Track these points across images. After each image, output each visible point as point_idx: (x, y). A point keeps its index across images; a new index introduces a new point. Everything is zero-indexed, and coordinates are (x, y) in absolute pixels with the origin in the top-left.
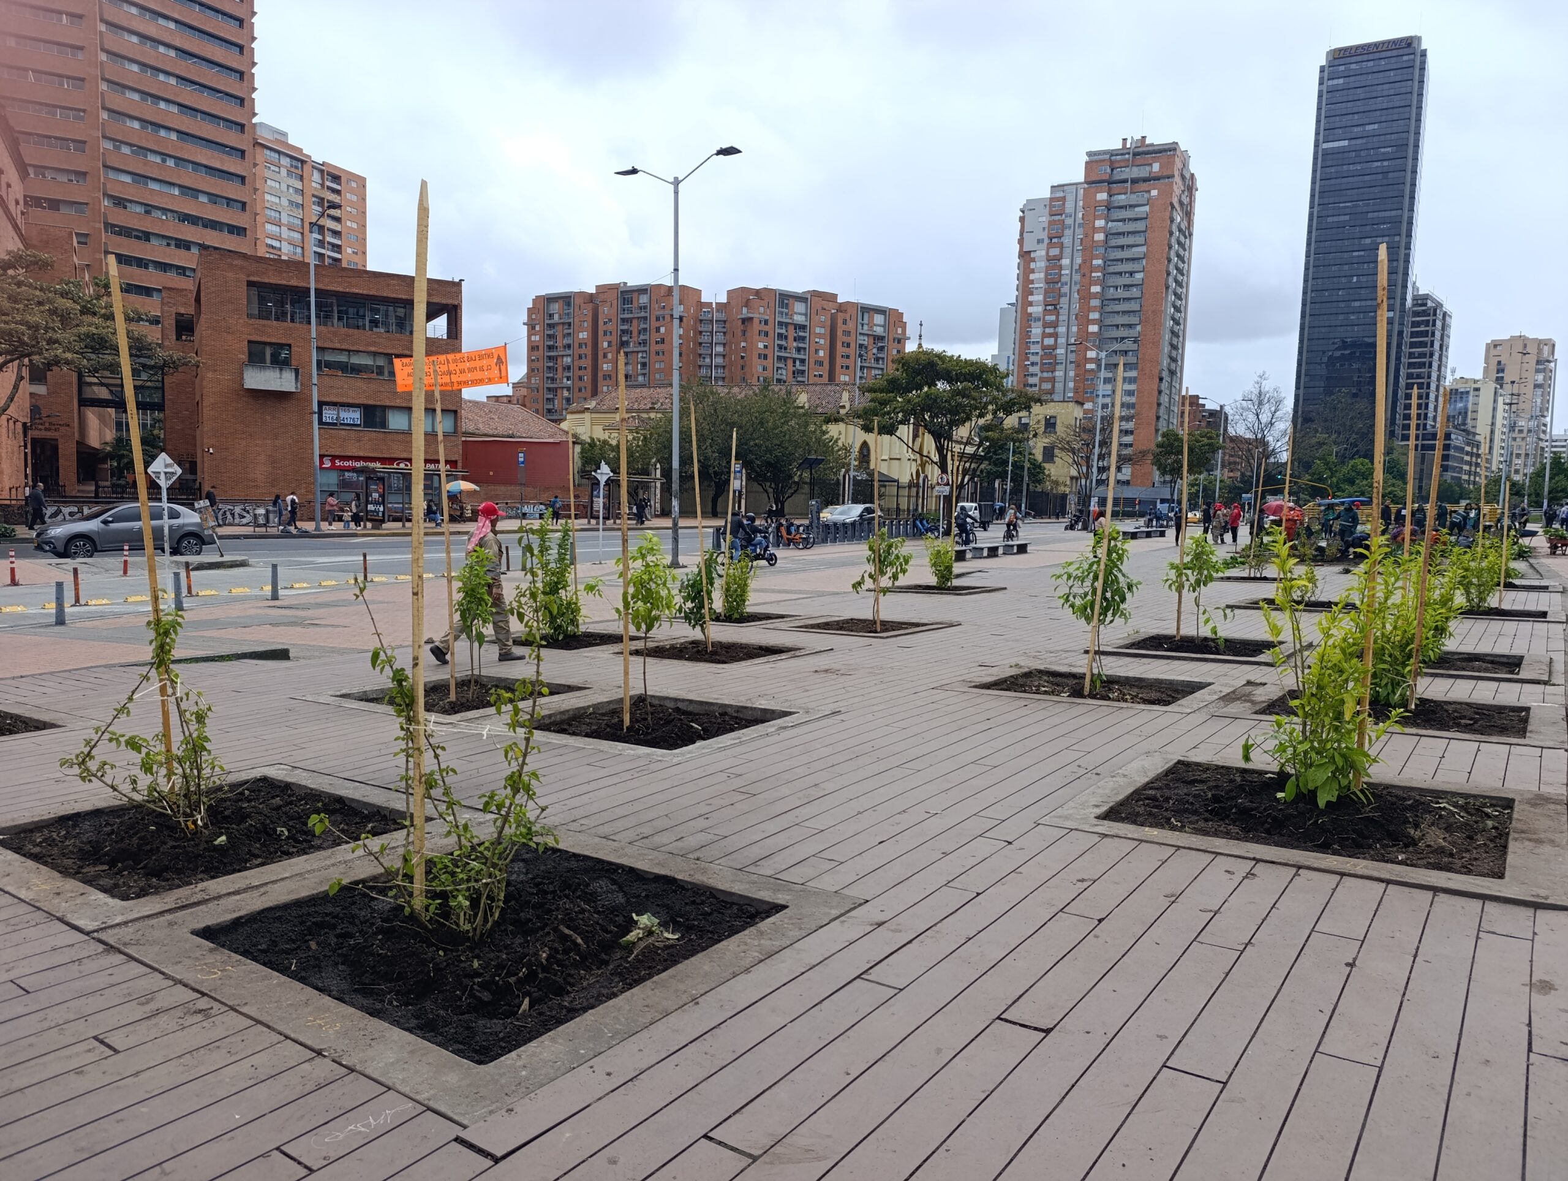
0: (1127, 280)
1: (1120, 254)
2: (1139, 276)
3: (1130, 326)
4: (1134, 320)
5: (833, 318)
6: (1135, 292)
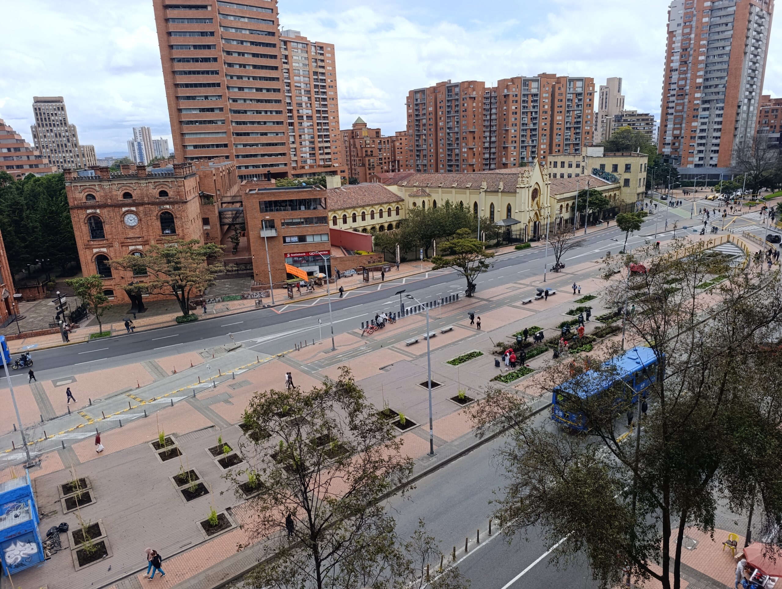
2: (728, 49)
3: (722, 78)
4: (724, 74)
5: (553, 87)
6: (725, 58)
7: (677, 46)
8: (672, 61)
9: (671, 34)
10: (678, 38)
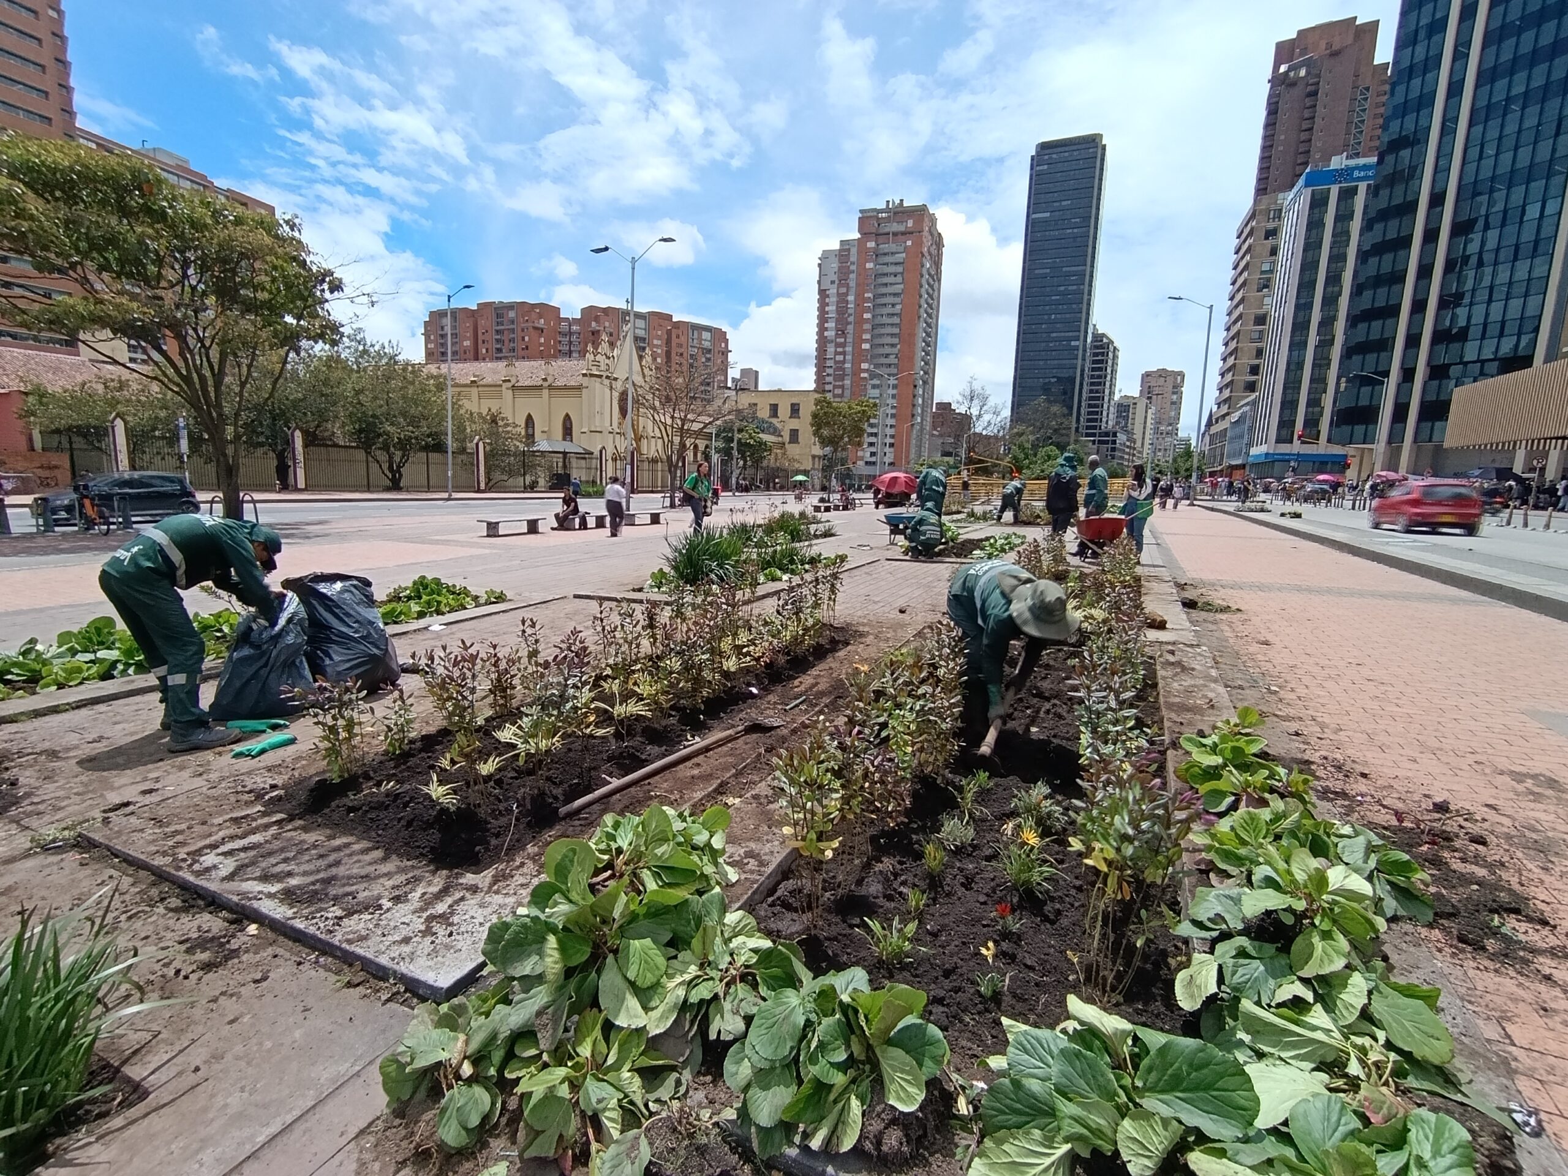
0: (889, 310)
1: (884, 290)
2: (899, 307)
3: (893, 345)
4: (896, 341)
5: (669, 333)
6: (896, 320)
7: (831, 308)
8: (826, 329)
9: (823, 293)
10: (833, 299)
